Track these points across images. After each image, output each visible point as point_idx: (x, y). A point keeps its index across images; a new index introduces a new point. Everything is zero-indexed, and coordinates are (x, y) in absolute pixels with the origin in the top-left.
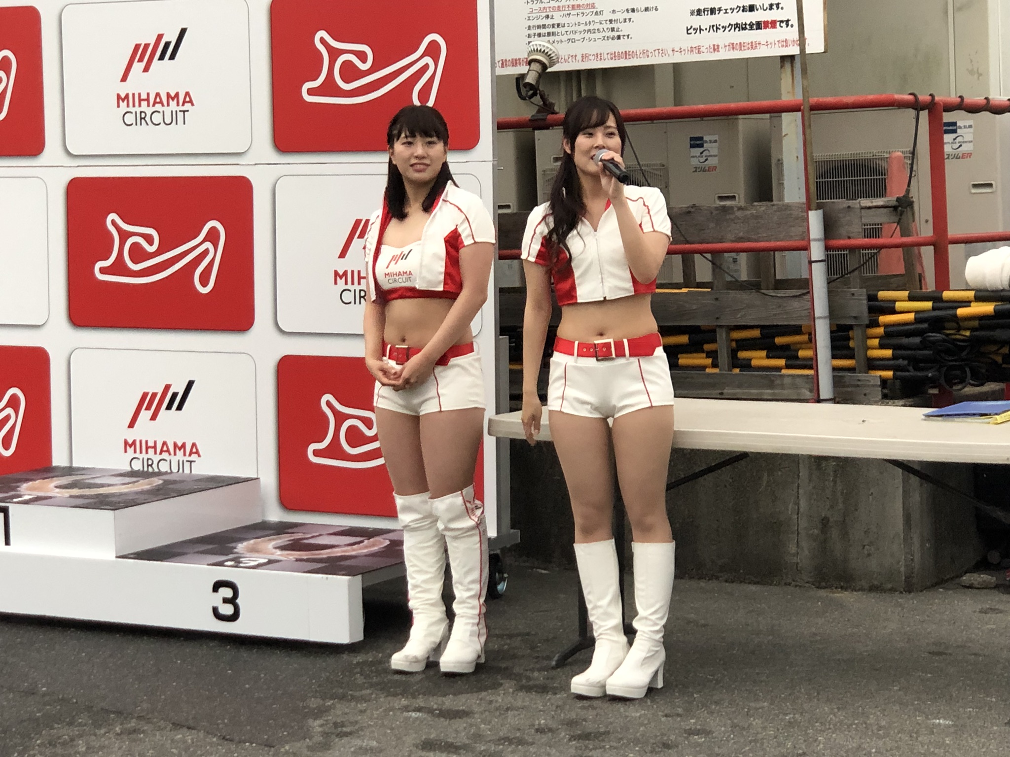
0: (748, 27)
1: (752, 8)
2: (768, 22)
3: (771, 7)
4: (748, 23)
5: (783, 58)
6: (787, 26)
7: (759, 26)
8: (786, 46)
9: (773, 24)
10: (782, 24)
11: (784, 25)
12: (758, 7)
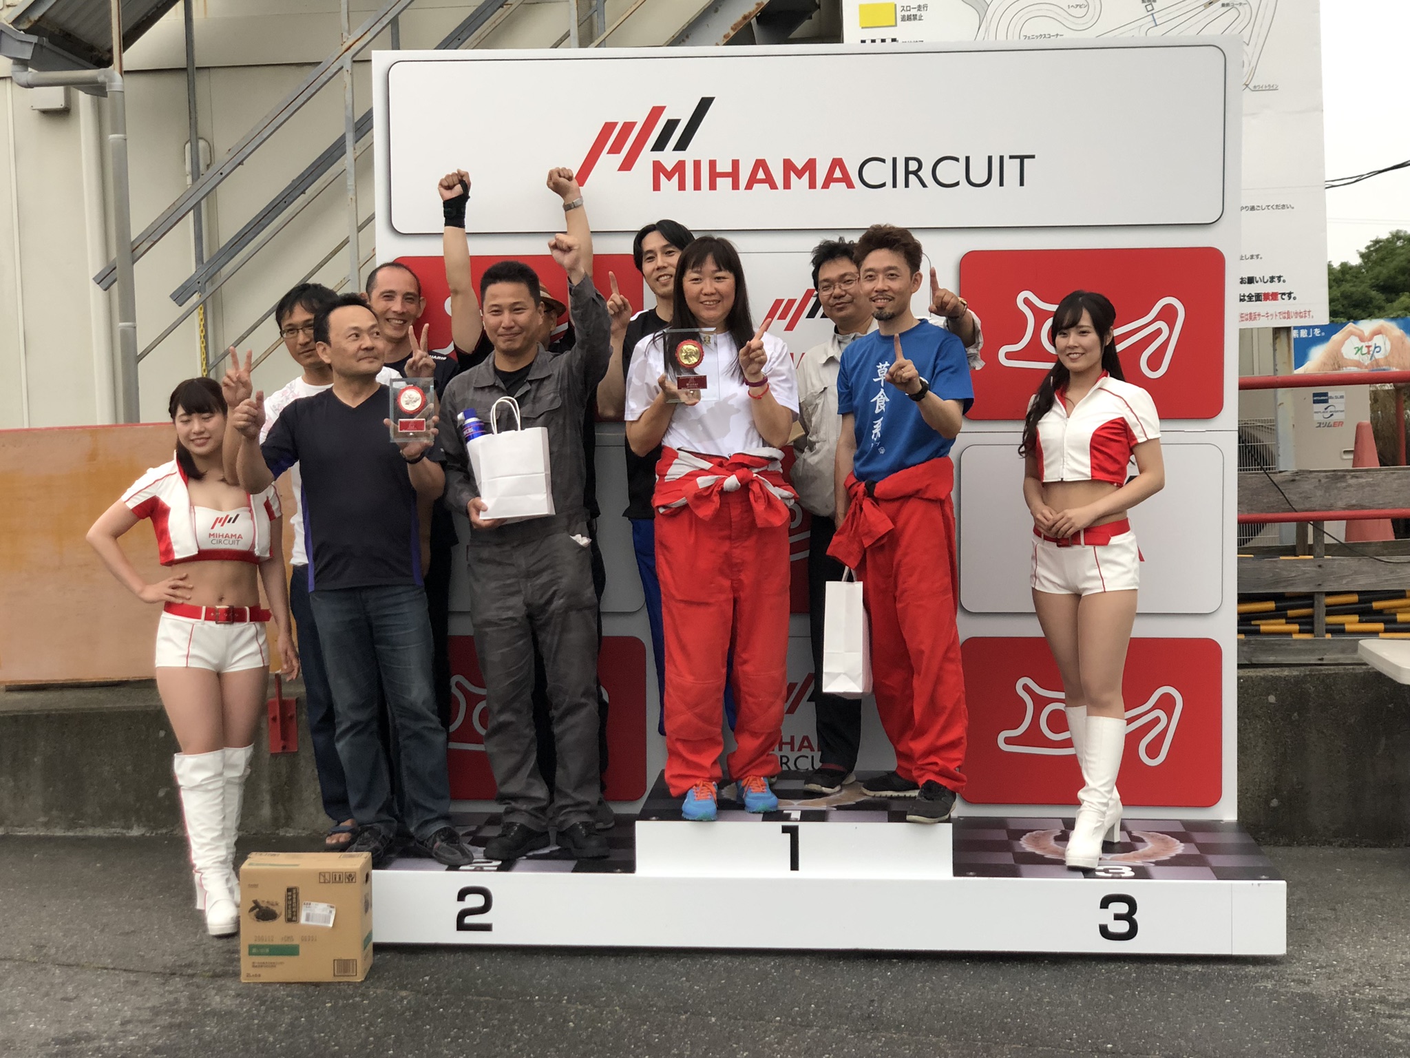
0: (1246, 298)
1: (1251, 280)
2: (1268, 294)
3: (1272, 279)
4: (1247, 294)
5: (1277, 331)
6: (1290, 298)
7: (1258, 297)
8: (1288, 318)
9: (1274, 296)
10: (1284, 297)
11: (1286, 297)
12: (1258, 279)
